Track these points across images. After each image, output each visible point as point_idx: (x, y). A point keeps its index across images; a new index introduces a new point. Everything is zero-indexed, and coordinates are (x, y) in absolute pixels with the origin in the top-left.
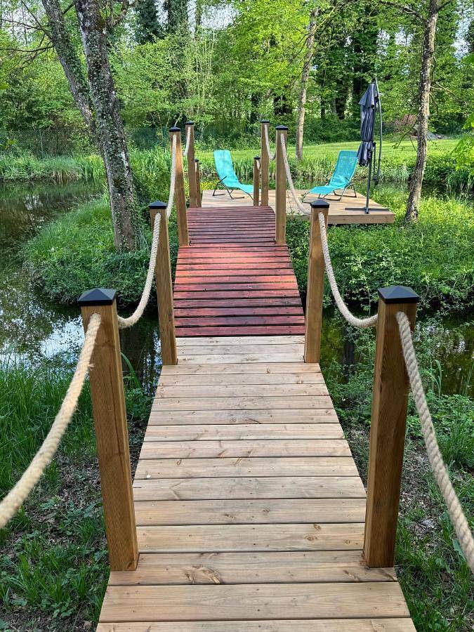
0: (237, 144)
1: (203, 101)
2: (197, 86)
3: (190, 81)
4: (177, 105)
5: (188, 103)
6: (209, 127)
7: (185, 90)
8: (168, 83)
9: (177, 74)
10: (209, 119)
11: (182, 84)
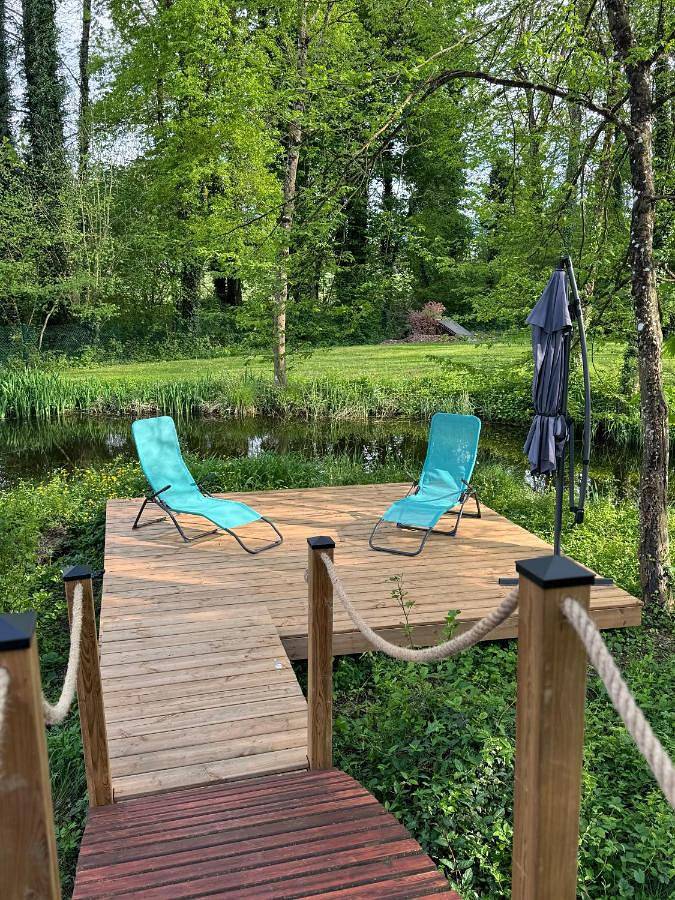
0: (162, 350)
1: (96, 281)
2: (85, 256)
3: (73, 247)
4: (50, 287)
5: (70, 284)
6: (109, 325)
7: (64, 263)
8: (30, 249)
9: (47, 234)
10: (110, 310)
11: (57, 250)
